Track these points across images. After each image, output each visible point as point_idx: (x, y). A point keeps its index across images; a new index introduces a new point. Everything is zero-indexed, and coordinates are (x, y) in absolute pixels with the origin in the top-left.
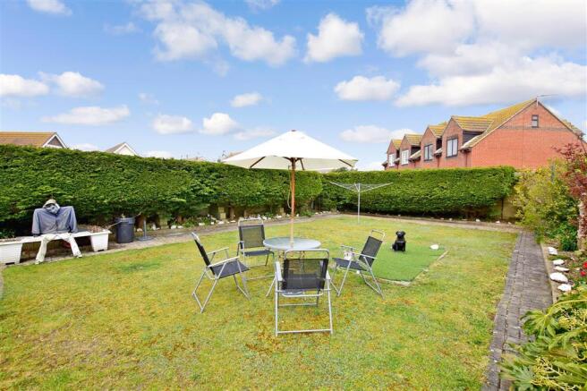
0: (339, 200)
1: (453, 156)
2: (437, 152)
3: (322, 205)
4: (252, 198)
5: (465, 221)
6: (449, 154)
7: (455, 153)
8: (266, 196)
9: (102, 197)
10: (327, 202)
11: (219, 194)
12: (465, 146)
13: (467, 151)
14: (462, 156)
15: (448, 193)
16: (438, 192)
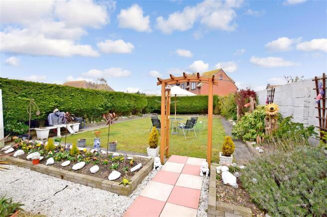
0: (152, 108)
1: (194, 89)
2: (187, 87)
3: (146, 111)
4: (123, 108)
5: (203, 115)
6: (192, 88)
7: (195, 88)
8: (129, 107)
9: (74, 107)
10: (148, 110)
11: (113, 106)
12: (199, 85)
13: (199, 88)
14: (198, 90)
15: (198, 105)
16: (194, 104)
